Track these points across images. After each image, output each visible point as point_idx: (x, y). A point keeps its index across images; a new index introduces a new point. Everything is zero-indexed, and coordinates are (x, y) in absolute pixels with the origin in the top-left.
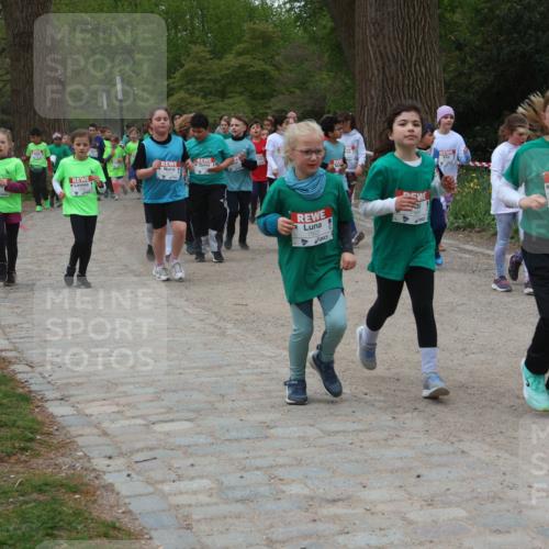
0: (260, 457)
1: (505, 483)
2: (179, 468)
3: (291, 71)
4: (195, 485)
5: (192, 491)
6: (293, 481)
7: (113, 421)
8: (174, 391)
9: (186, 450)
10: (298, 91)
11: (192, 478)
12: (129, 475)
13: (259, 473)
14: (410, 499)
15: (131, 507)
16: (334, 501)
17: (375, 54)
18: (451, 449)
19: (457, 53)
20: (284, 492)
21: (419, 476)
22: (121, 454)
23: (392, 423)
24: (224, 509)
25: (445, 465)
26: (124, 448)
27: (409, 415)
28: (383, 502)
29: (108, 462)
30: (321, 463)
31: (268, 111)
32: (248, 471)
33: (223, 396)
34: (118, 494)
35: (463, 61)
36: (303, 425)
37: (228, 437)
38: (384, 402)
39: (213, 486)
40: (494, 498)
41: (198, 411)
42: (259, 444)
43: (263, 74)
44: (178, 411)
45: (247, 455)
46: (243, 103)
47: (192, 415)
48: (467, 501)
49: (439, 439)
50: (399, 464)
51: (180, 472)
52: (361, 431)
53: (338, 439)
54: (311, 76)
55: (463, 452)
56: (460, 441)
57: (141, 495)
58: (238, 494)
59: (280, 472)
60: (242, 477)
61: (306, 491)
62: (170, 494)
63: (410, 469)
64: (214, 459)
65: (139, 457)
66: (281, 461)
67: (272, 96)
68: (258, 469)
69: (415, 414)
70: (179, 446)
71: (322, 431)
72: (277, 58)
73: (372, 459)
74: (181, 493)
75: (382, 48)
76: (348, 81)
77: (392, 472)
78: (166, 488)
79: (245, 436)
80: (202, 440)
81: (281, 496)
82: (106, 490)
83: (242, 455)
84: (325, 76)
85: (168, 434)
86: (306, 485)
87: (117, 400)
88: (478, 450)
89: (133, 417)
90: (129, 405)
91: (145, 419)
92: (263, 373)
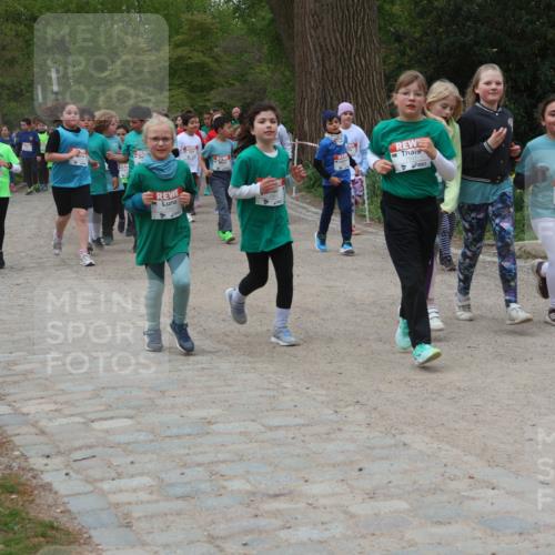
0: (201, 453)
1: (447, 475)
2: (118, 466)
3: (229, 63)
4: (135, 482)
5: (132, 489)
6: (235, 476)
7: (50, 420)
8: (114, 388)
9: (126, 448)
10: (237, 84)
11: (132, 476)
12: (67, 474)
13: (200, 469)
14: (352, 492)
15: (69, 507)
16: (276, 496)
17: (314, 46)
18: (393, 442)
19: (397, 45)
20: (224, 488)
21: (361, 470)
22: (59, 453)
23: (334, 417)
24: (164, 506)
25: (387, 458)
26: (63, 447)
27: (351, 408)
28: (324, 496)
29: (46, 461)
30: (263, 458)
31: (208, 104)
32: (189, 467)
33: (163, 392)
34: (56, 493)
35: (403, 54)
36: (244, 421)
37: (168, 433)
38: (327, 396)
39: (153, 483)
40: (435, 489)
41: (137, 408)
42: (200, 440)
43: (202, 66)
44: (117, 408)
45: (187, 451)
46: (183, 96)
47: (132, 412)
48: (409, 493)
49: (382, 432)
50: (341, 458)
51: (119, 471)
52: (303, 425)
53: (280, 434)
54: (252, 68)
55: (405, 444)
56: (403, 433)
57: (80, 494)
58: (179, 491)
59: (222, 468)
60: (183, 474)
61: (248, 487)
62: (109, 493)
63: (352, 462)
64: (155, 457)
65: (78, 455)
66: (221, 456)
67: (212, 89)
68: (199, 465)
69: (357, 407)
70: (119, 444)
71: (263, 426)
72: (216, 50)
73: (314, 453)
74: (121, 491)
75: (322, 39)
76: (287, 73)
77: (334, 466)
78: (106, 486)
79: (185, 432)
80: (142, 437)
81: (222, 491)
82: (44, 490)
83: (183, 451)
84: (264, 68)
85: (107, 431)
86: (248, 481)
87: (54, 398)
88: (419, 442)
89: (72, 415)
90: (66, 403)
91: (84, 418)
92: (203, 369)
